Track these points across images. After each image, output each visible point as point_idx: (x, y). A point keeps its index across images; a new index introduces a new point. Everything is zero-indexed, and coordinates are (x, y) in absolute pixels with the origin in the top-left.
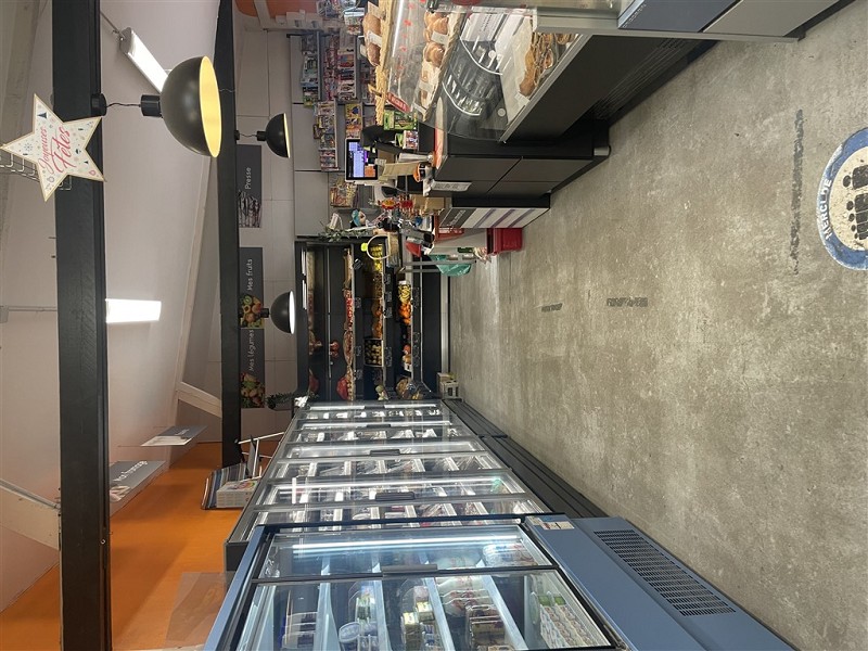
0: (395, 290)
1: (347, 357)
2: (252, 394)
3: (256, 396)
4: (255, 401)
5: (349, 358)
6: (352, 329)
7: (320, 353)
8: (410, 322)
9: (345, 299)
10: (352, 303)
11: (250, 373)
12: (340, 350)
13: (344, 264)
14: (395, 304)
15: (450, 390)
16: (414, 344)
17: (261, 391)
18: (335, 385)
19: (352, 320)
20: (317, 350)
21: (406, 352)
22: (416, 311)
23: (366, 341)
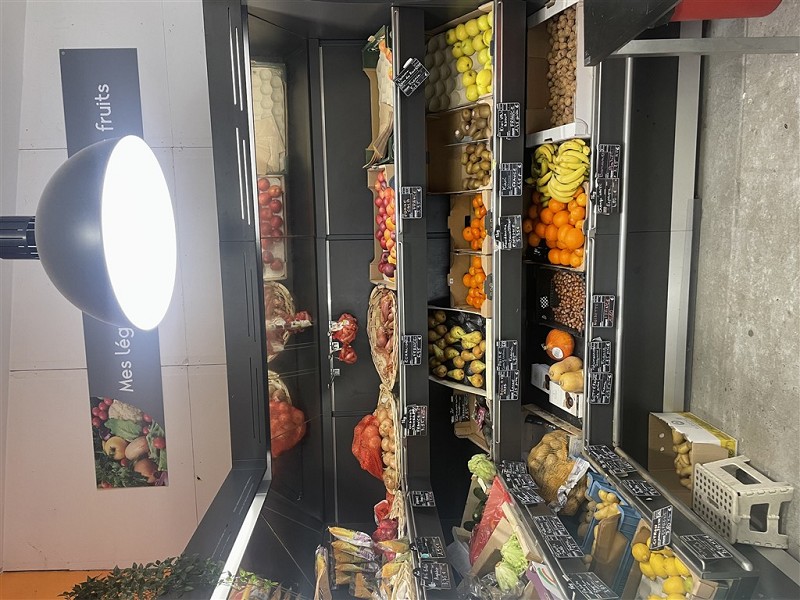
0: (528, 161)
1: (380, 361)
2: (133, 451)
3: (144, 456)
4: (141, 468)
5: (388, 364)
6: (395, 283)
7: (307, 344)
8: (584, 261)
9: (369, 196)
10: (394, 205)
11: (124, 398)
12: (359, 342)
13: (364, 90)
14: (530, 203)
15: (759, 513)
16: (596, 332)
17: (153, 446)
18: (347, 438)
19: (396, 255)
20: (299, 336)
21: (557, 352)
22: (607, 224)
23: (432, 314)
